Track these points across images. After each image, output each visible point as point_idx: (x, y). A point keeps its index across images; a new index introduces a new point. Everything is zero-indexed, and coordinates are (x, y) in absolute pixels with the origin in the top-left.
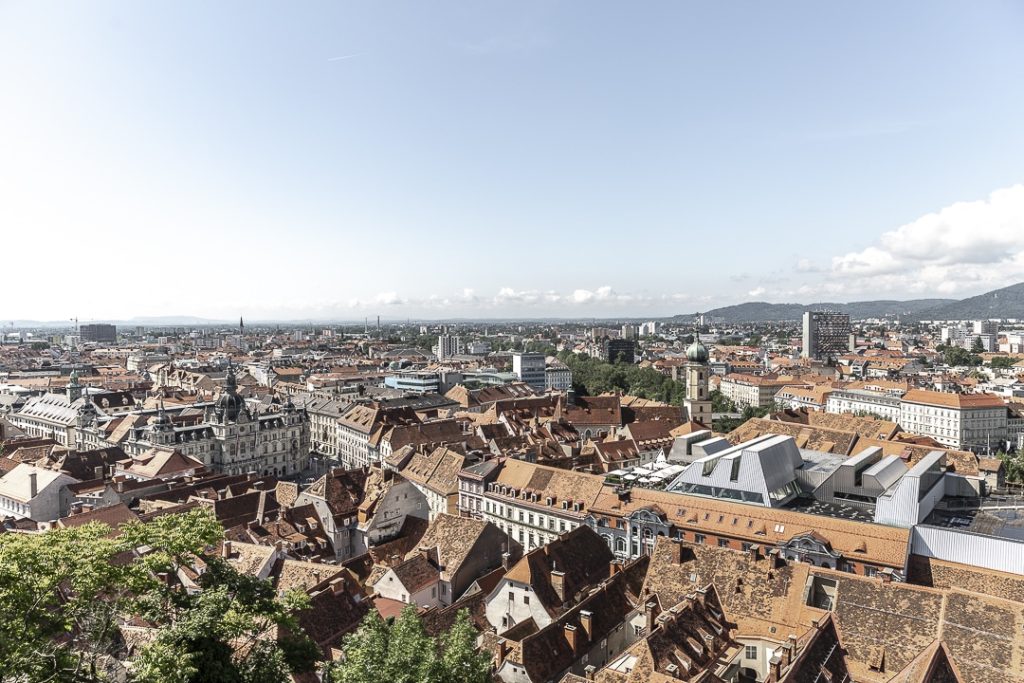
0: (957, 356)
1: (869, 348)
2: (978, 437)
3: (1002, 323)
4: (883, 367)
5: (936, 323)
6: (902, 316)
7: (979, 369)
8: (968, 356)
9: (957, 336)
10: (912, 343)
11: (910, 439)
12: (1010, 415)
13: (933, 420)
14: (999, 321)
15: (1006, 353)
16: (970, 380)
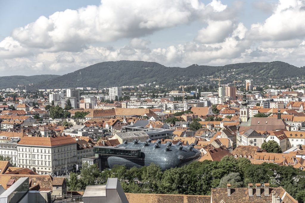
0: (57, 113)
1: (5, 109)
2: (62, 164)
3: (84, 90)
4: (12, 122)
5: (48, 90)
6: (28, 86)
7: (67, 120)
8: (63, 112)
9: (58, 99)
10: (31, 104)
11: (15, 171)
12: (78, 148)
13: (36, 156)
14: (82, 89)
15: (83, 109)
16: (61, 128)
